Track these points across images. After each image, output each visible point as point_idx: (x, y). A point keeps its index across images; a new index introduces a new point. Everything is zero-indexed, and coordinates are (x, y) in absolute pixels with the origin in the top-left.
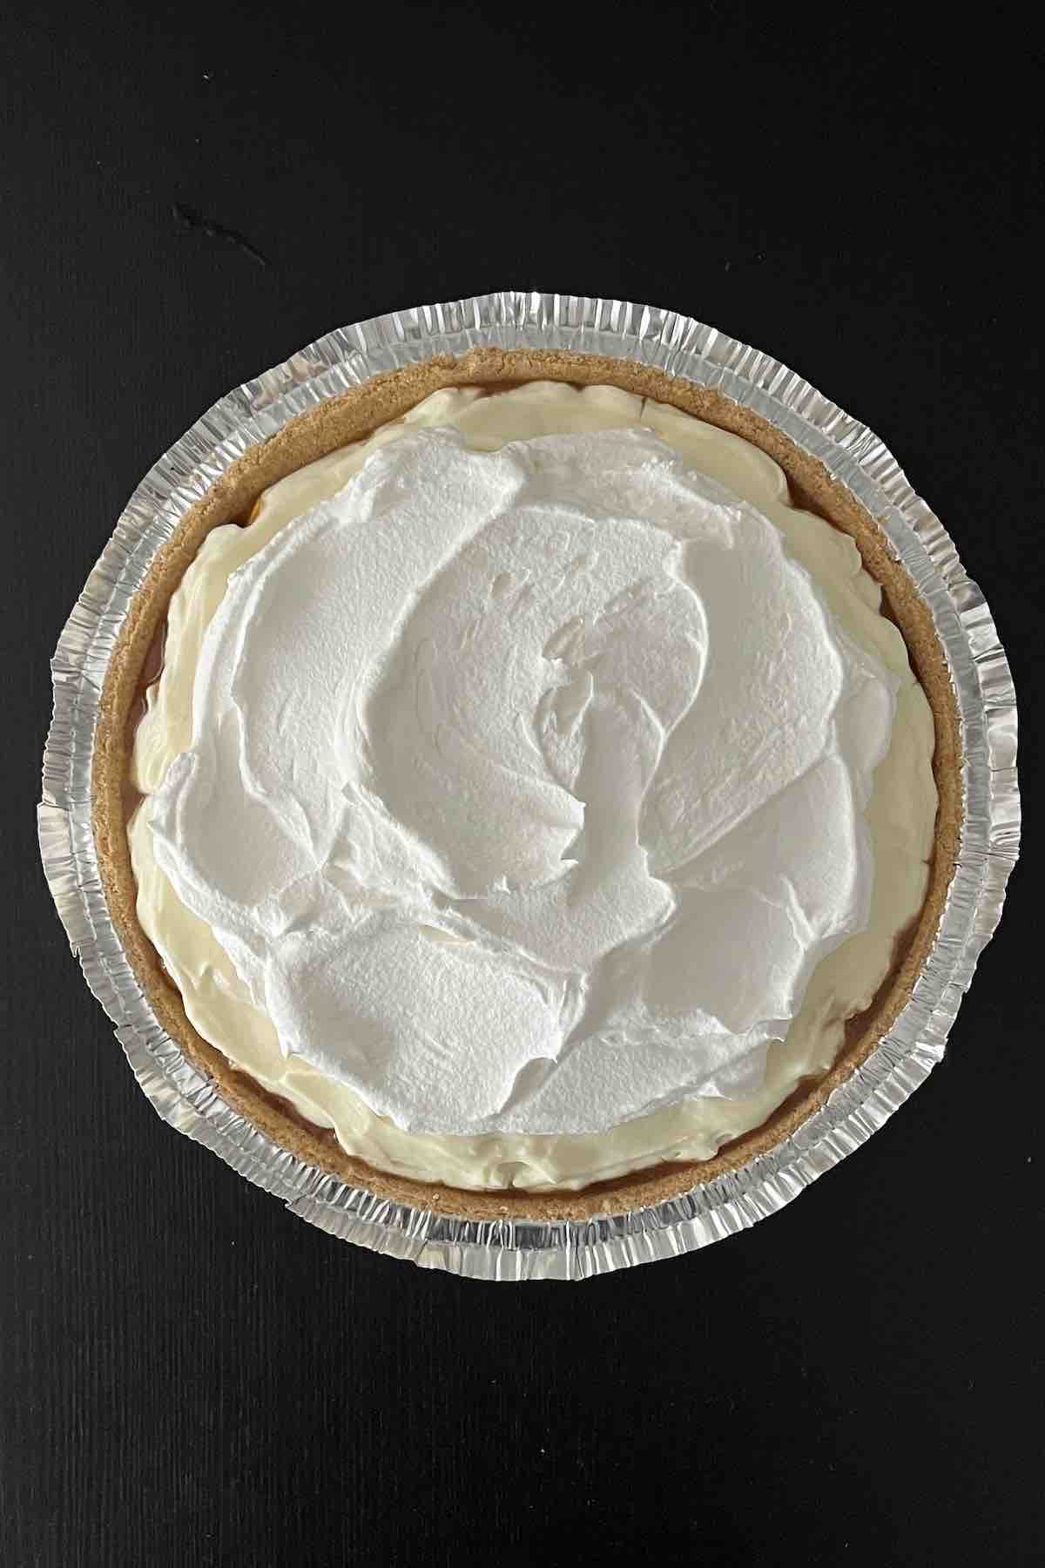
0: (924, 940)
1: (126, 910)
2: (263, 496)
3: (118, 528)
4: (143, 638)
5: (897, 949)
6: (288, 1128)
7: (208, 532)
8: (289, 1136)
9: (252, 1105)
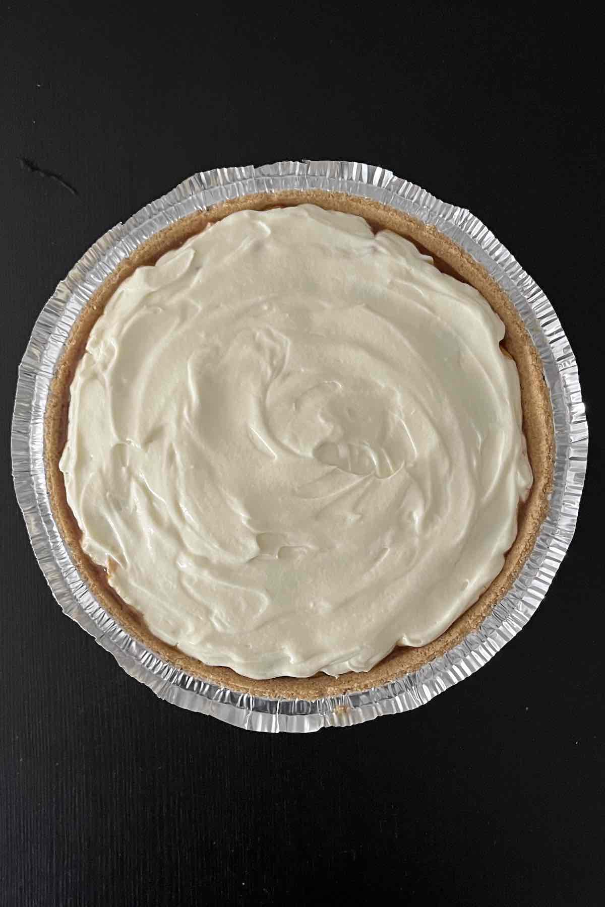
0: (133, 629)
1: (317, 199)
2: (513, 361)
3: (526, 274)
4: (462, 266)
5: (135, 611)
6: (164, 242)
7: (505, 324)
8: (160, 239)
9: (184, 226)
